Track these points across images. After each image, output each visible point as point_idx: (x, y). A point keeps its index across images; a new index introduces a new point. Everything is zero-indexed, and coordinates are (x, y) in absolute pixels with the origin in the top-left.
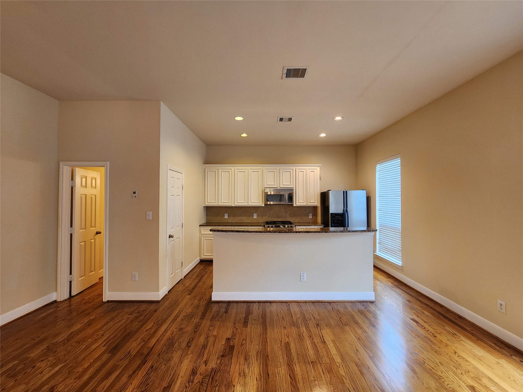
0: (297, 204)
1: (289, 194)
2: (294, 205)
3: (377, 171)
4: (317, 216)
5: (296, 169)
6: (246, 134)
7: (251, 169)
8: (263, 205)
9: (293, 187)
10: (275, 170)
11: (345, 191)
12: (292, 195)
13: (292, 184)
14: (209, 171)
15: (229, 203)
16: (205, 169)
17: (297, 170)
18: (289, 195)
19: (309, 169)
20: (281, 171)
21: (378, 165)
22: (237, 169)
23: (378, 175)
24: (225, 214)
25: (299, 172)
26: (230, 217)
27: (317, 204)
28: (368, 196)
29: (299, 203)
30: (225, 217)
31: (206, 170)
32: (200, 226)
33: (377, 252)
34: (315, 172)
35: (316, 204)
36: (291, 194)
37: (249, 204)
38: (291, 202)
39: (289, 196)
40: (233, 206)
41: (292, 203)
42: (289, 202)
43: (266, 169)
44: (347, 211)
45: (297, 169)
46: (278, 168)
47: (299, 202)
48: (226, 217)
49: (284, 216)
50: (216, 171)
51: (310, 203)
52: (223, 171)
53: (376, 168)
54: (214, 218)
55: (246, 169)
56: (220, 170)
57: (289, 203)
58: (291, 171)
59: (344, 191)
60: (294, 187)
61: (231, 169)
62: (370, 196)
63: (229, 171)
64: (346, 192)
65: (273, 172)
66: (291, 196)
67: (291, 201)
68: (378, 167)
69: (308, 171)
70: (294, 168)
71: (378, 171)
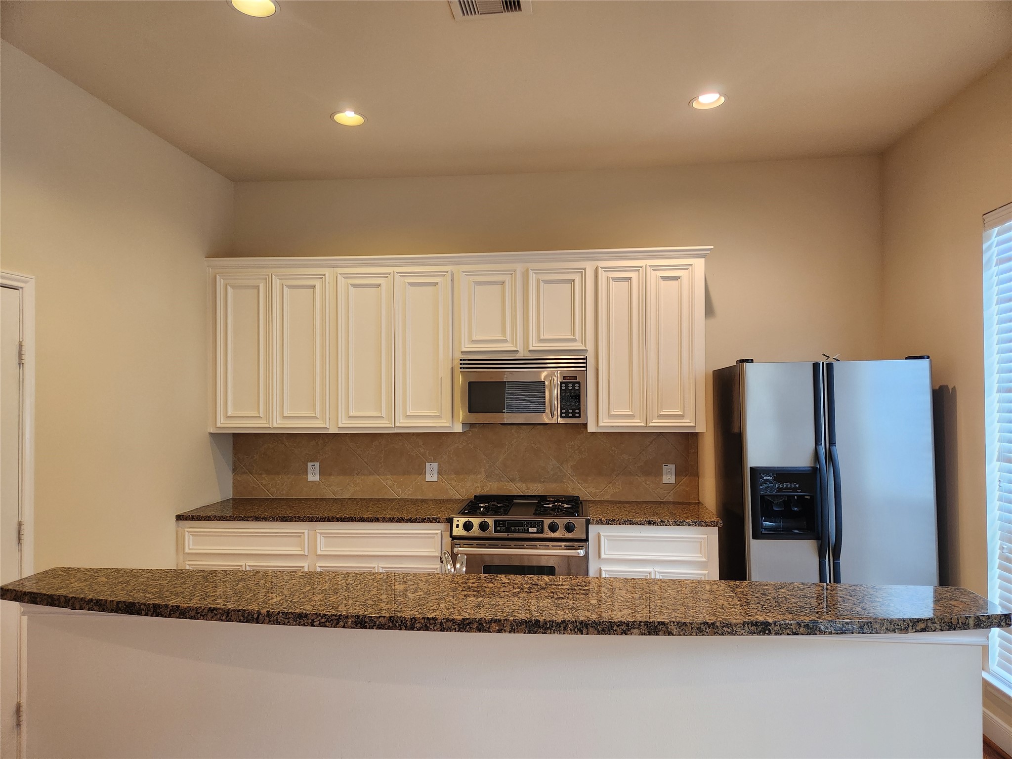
0: (601, 424)
1: (565, 378)
2: (591, 428)
3: (989, 260)
4: (697, 475)
5: (597, 268)
6: (356, 113)
7: (403, 275)
8: (458, 428)
9: (583, 348)
10: (507, 279)
11: (821, 360)
12: (579, 383)
13: (578, 336)
14: (233, 287)
15: (315, 417)
16: (216, 276)
17: (603, 276)
18: (567, 384)
19: (656, 268)
20: (533, 278)
21: (996, 230)
22: (346, 276)
23: (995, 279)
24: (310, 464)
25: (611, 281)
26: (330, 475)
27: (692, 424)
28: (941, 387)
29: (611, 416)
30: (310, 478)
31: (220, 282)
32: (179, 518)
33: (994, 665)
34: (685, 280)
35: (687, 423)
36: (576, 378)
37: (398, 425)
38: (574, 413)
39: (567, 386)
40: (333, 430)
41: (579, 417)
42: (567, 413)
43: (468, 274)
44: (831, 457)
45: (600, 270)
46: (519, 268)
47: (613, 413)
48: (313, 476)
49: (552, 472)
50: (258, 288)
51: (661, 416)
52: (289, 287)
53: (985, 246)
54: (265, 482)
55: (385, 276)
56: (276, 282)
57: (567, 417)
58: (577, 278)
59: (816, 366)
60: (590, 347)
61: (321, 277)
62: (954, 389)
63: (314, 286)
64: (830, 366)
65: (499, 287)
66: (573, 386)
67: (574, 411)
68: (994, 240)
69: (653, 275)
70: (590, 267)
71: (995, 259)
